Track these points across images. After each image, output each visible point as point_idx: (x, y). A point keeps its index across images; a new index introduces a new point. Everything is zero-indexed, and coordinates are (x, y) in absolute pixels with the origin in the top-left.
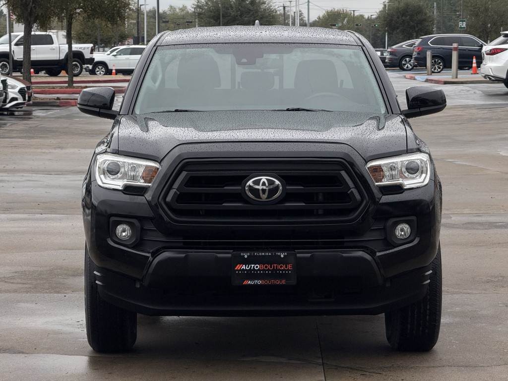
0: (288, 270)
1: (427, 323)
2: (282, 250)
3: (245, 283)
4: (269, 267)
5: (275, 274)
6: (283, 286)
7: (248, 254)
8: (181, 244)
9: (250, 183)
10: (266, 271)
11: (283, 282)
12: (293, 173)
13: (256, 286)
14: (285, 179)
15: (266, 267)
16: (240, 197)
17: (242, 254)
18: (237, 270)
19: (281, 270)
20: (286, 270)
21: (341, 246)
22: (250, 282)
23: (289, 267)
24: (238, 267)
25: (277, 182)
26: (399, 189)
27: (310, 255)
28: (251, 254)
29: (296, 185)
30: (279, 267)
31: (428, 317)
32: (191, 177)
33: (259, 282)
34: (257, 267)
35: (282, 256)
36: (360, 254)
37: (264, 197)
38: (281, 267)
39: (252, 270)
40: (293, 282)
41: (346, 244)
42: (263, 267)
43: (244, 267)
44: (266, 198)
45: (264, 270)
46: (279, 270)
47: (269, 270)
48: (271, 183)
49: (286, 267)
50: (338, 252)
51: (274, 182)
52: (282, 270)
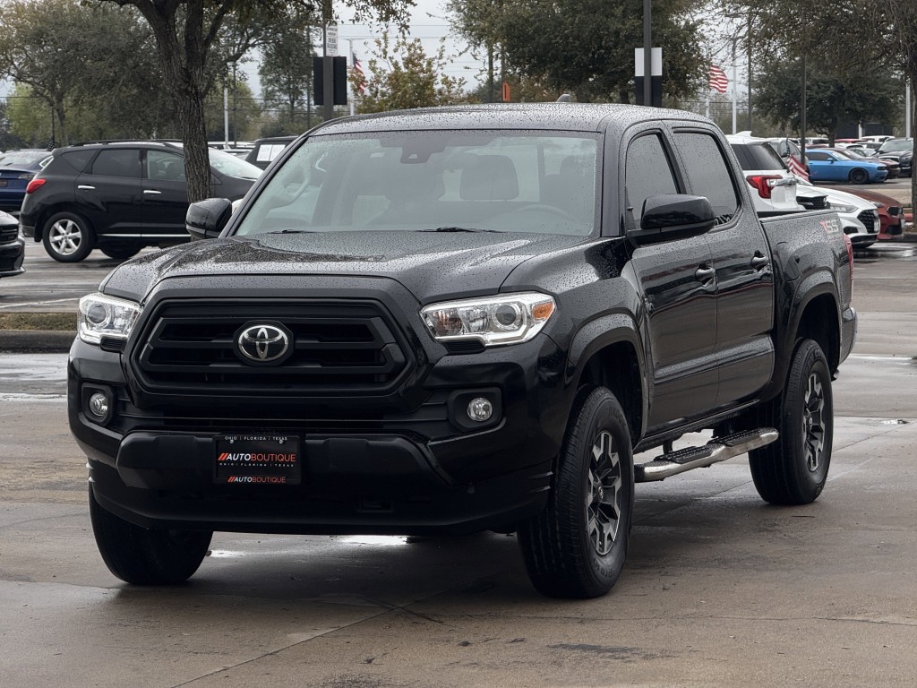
0: (290, 463)
1: (561, 553)
2: (282, 433)
3: (231, 480)
4: (264, 457)
5: (271, 469)
6: (281, 485)
7: (235, 438)
8: (162, 423)
9: (245, 334)
10: (260, 463)
11: (283, 480)
12: (305, 320)
13: (245, 484)
14: (294, 330)
15: (260, 457)
16: (231, 354)
17: (226, 438)
18: (221, 461)
19: (280, 463)
20: (286, 463)
21: (377, 429)
22: (237, 479)
23: (292, 458)
24: (222, 457)
25: (282, 334)
26: (476, 346)
27: (323, 441)
28: (238, 438)
29: (310, 338)
30: (277, 458)
31: (559, 544)
32: (168, 325)
33: (250, 479)
34: (248, 457)
35: (281, 442)
36: (398, 441)
37: (263, 355)
38: (281, 457)
39: (241, 462)
40: (296, 480)
41: (386, 427)
42: (256, 457)
43: (230, 457)
44: (266, 358)
45: (256, 462)
46: (278, 463)
47: (263, 462)
48: (273, 334)
49: (287, 459)
50: (364, 437)
51: (277, 334)
52: (282, 463)
